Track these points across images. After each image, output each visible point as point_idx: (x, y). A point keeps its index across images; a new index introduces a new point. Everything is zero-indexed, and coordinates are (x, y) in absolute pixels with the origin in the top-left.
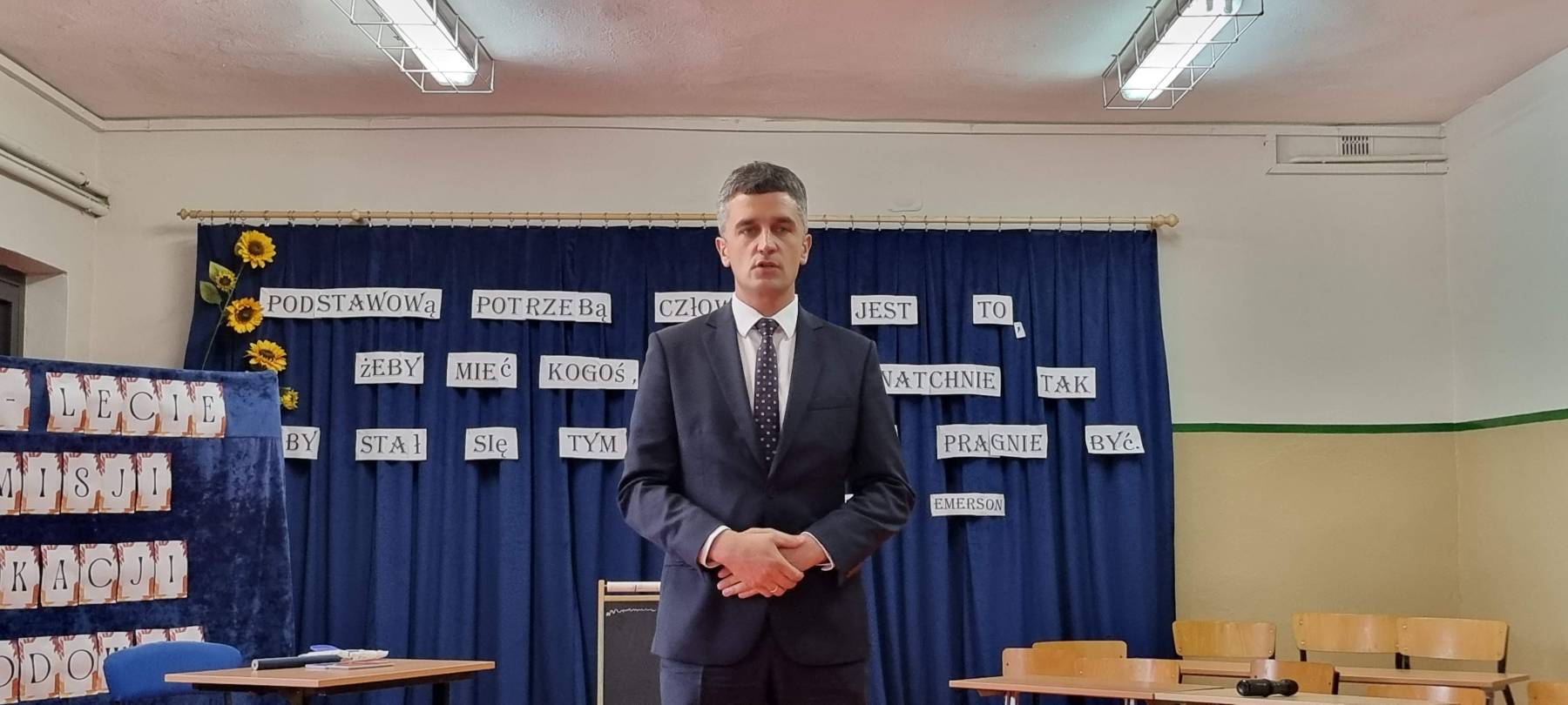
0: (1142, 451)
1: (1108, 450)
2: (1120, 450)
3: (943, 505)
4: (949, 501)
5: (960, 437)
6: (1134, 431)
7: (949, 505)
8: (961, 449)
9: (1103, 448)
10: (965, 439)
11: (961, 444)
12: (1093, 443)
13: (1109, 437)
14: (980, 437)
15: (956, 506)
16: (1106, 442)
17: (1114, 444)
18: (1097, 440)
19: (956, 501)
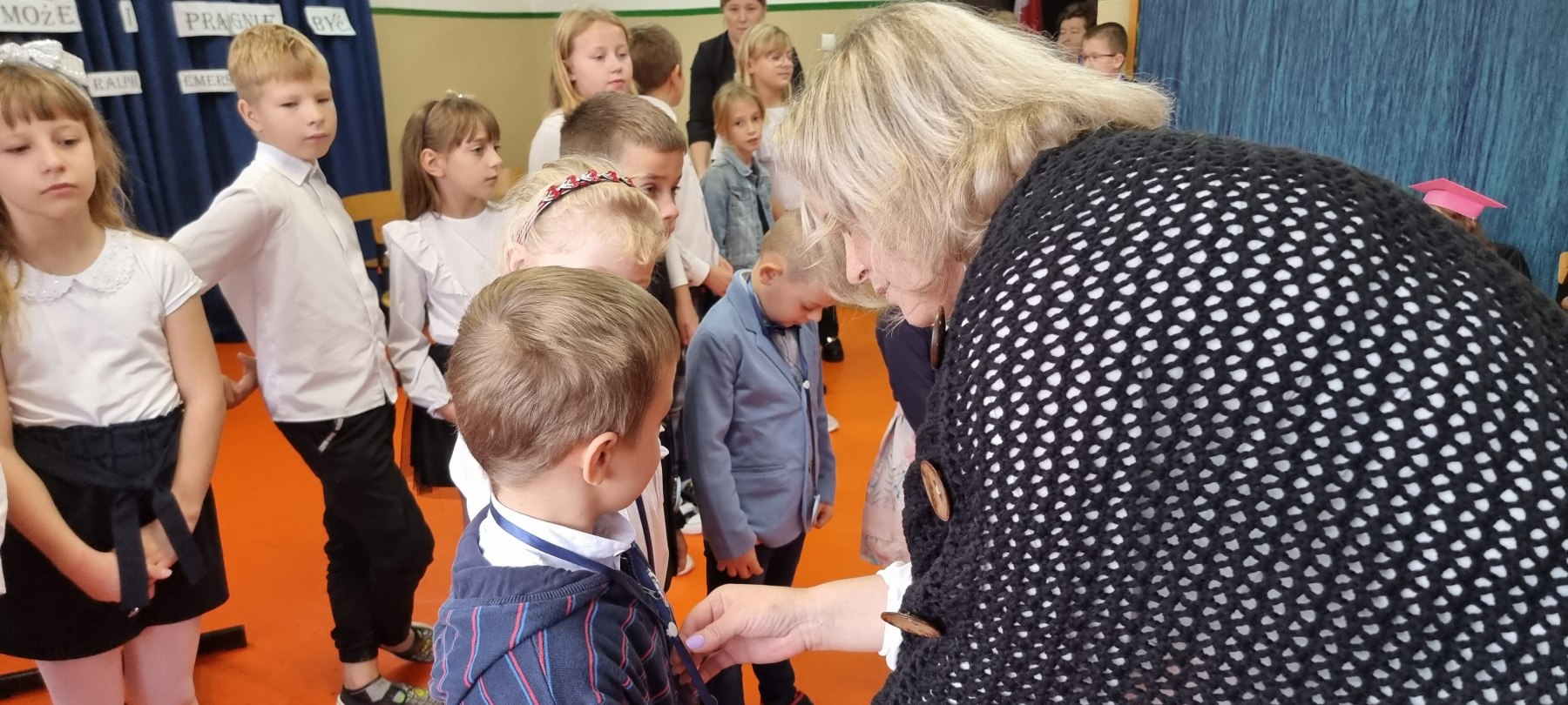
0: (351, 32)
1: (327, 32)
2: (336, 32)
3: (192, 81)
4: (199, 78)
5: (204, 15)
6: (341, 13)
7: (198, 81)
8: (206, 27)
9: (323, 28)
10: (208, 17)
11: (205, 22)
12: (315, 23)
13: (326, 18)
14: (219, 15)
15: (206, 82)
16: (324, 23)
17: (330, 24)
18: (317, 21)
19: (205, 79)
